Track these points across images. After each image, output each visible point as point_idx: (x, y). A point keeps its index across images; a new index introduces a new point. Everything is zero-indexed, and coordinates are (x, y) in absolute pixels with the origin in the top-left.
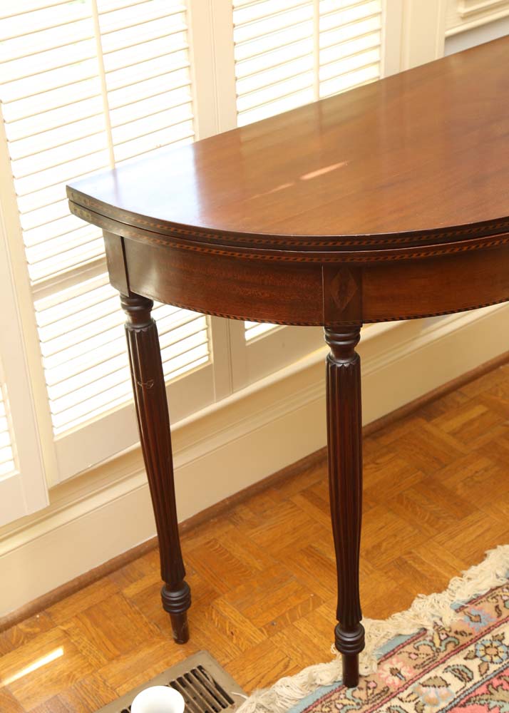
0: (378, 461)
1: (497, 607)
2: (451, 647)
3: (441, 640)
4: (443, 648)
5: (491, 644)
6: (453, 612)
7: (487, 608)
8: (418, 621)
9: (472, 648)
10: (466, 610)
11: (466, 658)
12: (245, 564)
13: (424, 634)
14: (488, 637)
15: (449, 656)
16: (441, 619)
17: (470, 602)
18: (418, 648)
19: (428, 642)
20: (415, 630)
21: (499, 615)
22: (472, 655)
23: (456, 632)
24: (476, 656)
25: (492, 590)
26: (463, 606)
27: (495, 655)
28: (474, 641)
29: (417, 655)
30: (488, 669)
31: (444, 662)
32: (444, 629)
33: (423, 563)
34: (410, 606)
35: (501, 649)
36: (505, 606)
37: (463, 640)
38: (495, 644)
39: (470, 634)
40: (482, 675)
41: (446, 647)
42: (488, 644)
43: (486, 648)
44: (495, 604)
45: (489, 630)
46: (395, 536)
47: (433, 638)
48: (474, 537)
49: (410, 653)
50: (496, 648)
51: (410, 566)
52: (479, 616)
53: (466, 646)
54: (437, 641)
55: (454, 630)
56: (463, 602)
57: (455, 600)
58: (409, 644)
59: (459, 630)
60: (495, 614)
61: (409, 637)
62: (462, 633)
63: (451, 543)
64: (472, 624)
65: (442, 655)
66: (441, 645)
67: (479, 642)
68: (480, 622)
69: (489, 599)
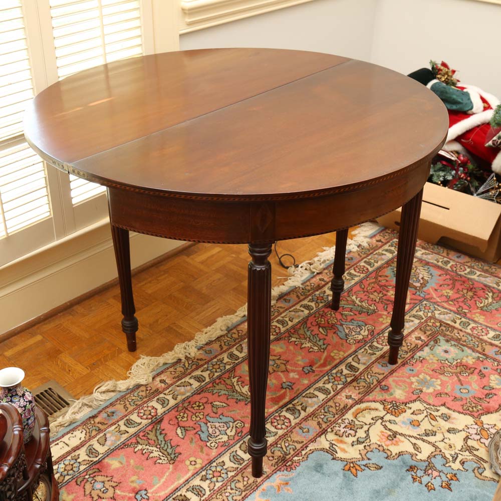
0: (158, 279)
1: (221, 345)
2: (194, 367)
3: (189, 364)
4: (190, 368)
5: (216, 363)
6: (196, 350)
7: (216, 346)
8: (176, 355)
9: (206, 366)
10: (204, 348)
11: (202, 371)
12: (78, 335)
13: (180, 362)
14: (215, 360)
15: (193, 371)
16: (190, 354)
17: (207, 344)
18: (176, 369)
19: (182, 366)
20: (175, 360)
21: (222, 349)
22: (205, 369)
23: (198, 359)
24: (207, 370)
25: (218, 338)
26: (202, 347)
27: (218, 369)
28: (207, 363)
29: (175, 372)
30: (214, 375)
31: (190, 374)
32: (191, 358)
33: (182, 328)
34: (173, 349)
35: (221, 365)
36: (225, 345)
37: (201, 363)
38: (218, 363)
39: (205, 360)
40: (210, 378)
41: (191, 367)
42: (215, 363)
43: (213, 365)
44: (220, 344)
45: (216, 357)
46: (167, 316)
47: (185, 363)
48: (210, 313)
49: (171, 372)
50: (219, 365)
51: (174, 330)
52: (211, 350)
53: (202, 365)
54: (187, 365)
55: (196, 358)
56: (203, 345)
57: (198, 344)
58: (171, 367)
59: (199, 358)
60: (219, 349)
61: (170, 365)
62: (201, 360)
63: (198, 317)
64: (206, 355)
65: (189, 371)
66: (188, 366)
67: (210, 363)
68: (211, 353)
69: (217, 342)
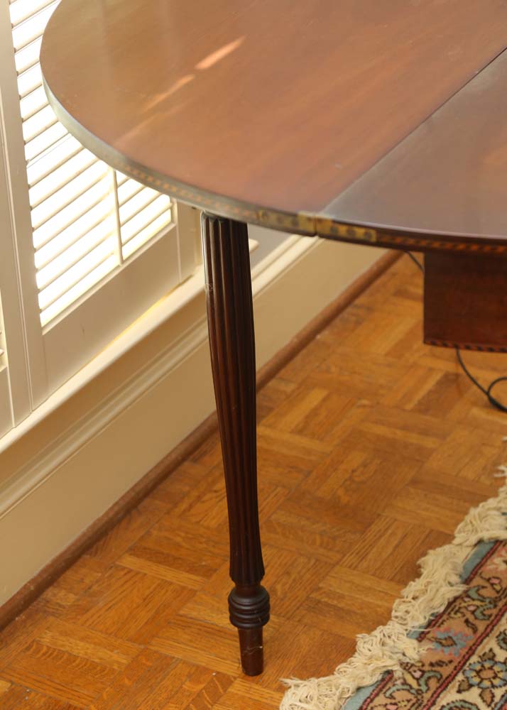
0: (215, 488)
1: (467, 621)
2: (433, 684)
3: (418, 680)
4: (424, 688)
5: (483, 666)
6: (415, 642)
7: (455, 625)
8: (375, 664)
9: (460, 677)
10: (429, 636)
11: (459, 691)
13: (391, 678)
14: (474, 659)
15: (436, 695)
16: (404, 655)
17: (430, 624)
18: (392, 697)
19: (400, 687)
20: (378, 677)
21: (475, 630)
22: (465, 685)
23: (432, 665)
24: (471, 686)
25: (450, 604)
26: (423, 633)
27: (494, 678)
28: (459, 668)
29: (395, 704)
30: (493, 696)
31: (434, 704)
32: (412, 665)
33: (342, 597)
34: (356, 651)
35: (496, 668)
36: (476, 618)
37: (446, 671)
38: (487, 665)
39: (451, 662)
40: (489, 706)
41: (427, 685)
42: (478, 667)
43: (478, 672)
44: (464, 619)
45: (471, 651)
46: (288, 573)
47: (405, 680)
48: (390, 550)
49: (386, 705)
50: (491, 668)
51: (327, 605)
52: (450, 638)
53: (451, 677)
54: (414, 683)
55: (427, 663)
56: (420, 627)
57: (409, 628)
58: (377, 695)
59: (434, 661)
60: (469, 631)
61: (371, 689)
62: (440, 663)
63: (365, 564)
64: (447, 650)
65: (427, 696)
66: (419, 685)
67: (466, 667)
68: (456, 644)
69: (452, 615)
